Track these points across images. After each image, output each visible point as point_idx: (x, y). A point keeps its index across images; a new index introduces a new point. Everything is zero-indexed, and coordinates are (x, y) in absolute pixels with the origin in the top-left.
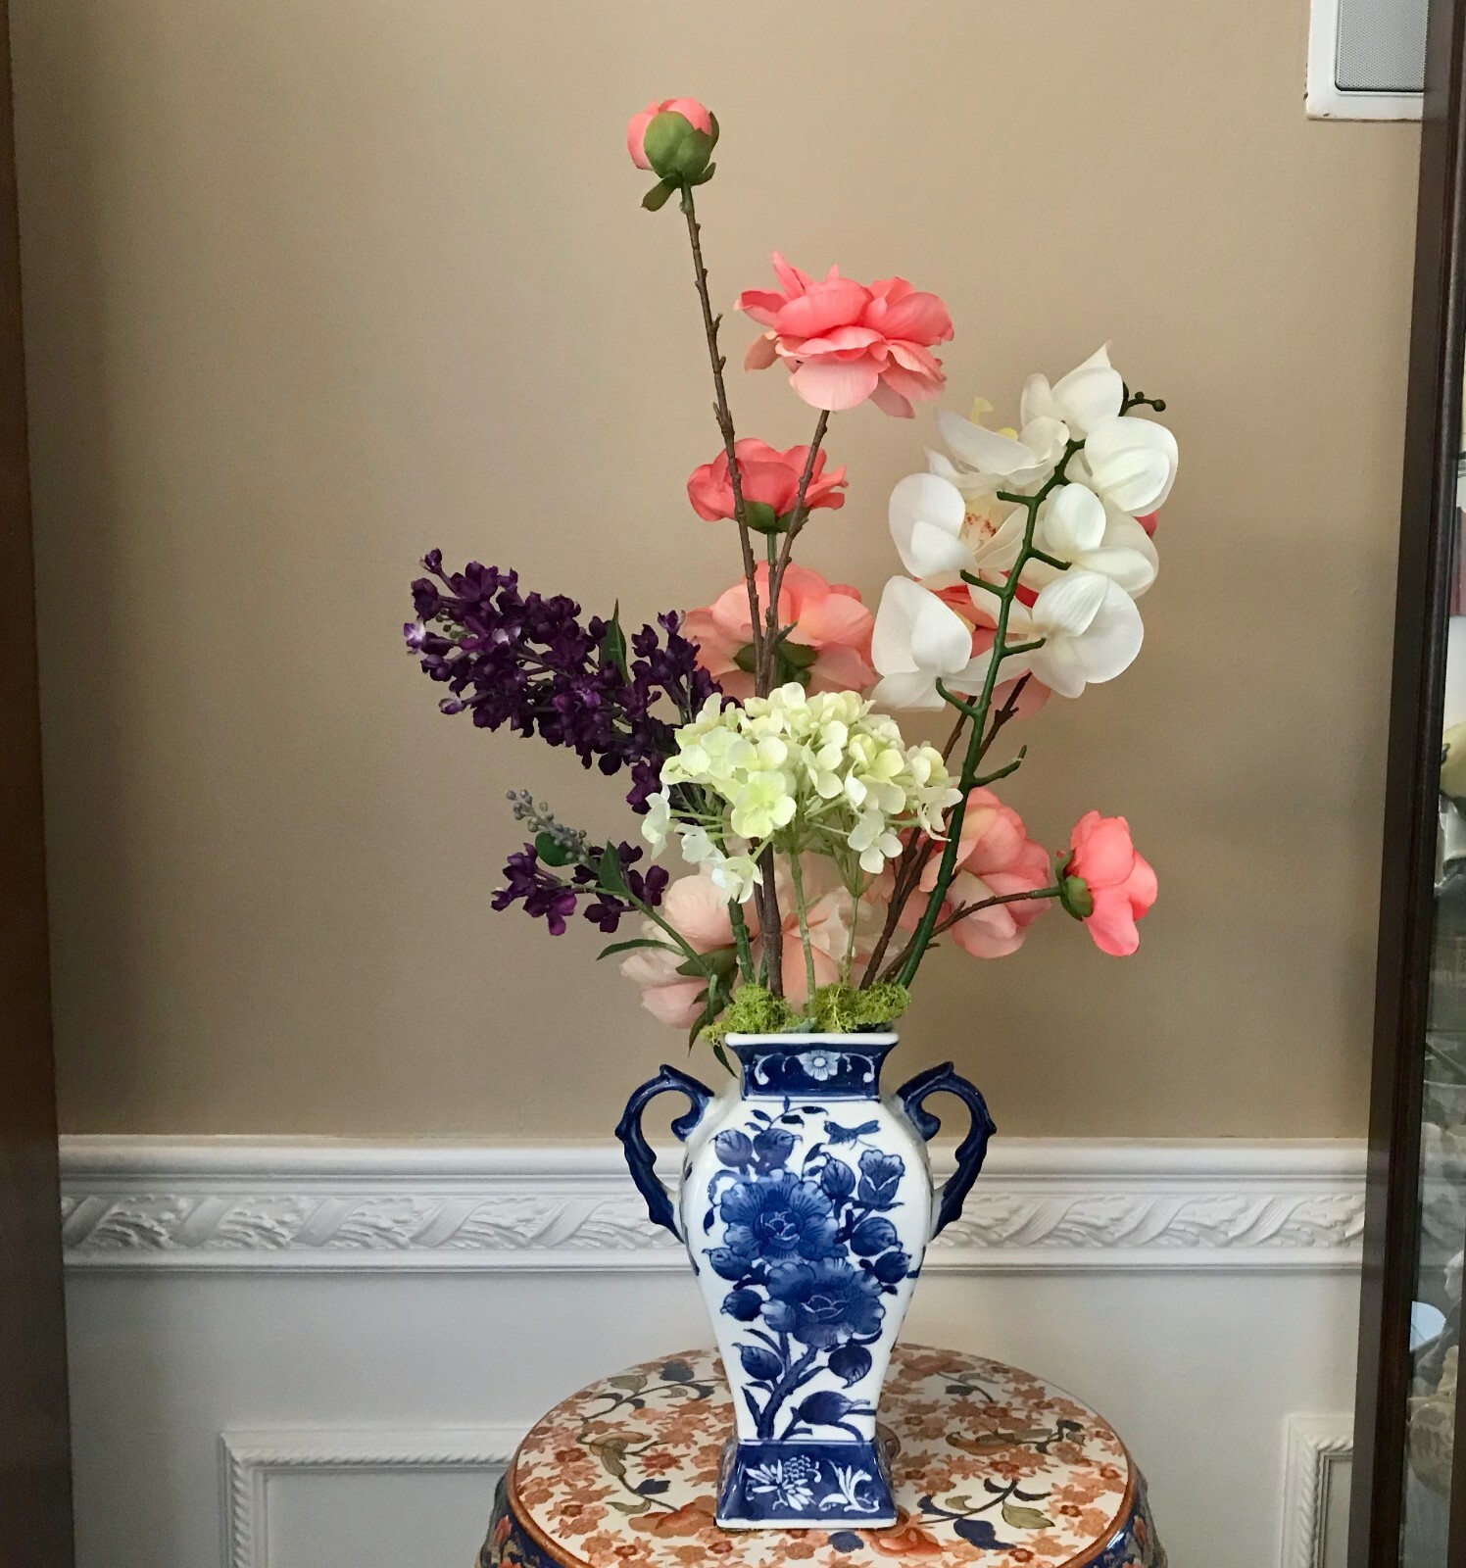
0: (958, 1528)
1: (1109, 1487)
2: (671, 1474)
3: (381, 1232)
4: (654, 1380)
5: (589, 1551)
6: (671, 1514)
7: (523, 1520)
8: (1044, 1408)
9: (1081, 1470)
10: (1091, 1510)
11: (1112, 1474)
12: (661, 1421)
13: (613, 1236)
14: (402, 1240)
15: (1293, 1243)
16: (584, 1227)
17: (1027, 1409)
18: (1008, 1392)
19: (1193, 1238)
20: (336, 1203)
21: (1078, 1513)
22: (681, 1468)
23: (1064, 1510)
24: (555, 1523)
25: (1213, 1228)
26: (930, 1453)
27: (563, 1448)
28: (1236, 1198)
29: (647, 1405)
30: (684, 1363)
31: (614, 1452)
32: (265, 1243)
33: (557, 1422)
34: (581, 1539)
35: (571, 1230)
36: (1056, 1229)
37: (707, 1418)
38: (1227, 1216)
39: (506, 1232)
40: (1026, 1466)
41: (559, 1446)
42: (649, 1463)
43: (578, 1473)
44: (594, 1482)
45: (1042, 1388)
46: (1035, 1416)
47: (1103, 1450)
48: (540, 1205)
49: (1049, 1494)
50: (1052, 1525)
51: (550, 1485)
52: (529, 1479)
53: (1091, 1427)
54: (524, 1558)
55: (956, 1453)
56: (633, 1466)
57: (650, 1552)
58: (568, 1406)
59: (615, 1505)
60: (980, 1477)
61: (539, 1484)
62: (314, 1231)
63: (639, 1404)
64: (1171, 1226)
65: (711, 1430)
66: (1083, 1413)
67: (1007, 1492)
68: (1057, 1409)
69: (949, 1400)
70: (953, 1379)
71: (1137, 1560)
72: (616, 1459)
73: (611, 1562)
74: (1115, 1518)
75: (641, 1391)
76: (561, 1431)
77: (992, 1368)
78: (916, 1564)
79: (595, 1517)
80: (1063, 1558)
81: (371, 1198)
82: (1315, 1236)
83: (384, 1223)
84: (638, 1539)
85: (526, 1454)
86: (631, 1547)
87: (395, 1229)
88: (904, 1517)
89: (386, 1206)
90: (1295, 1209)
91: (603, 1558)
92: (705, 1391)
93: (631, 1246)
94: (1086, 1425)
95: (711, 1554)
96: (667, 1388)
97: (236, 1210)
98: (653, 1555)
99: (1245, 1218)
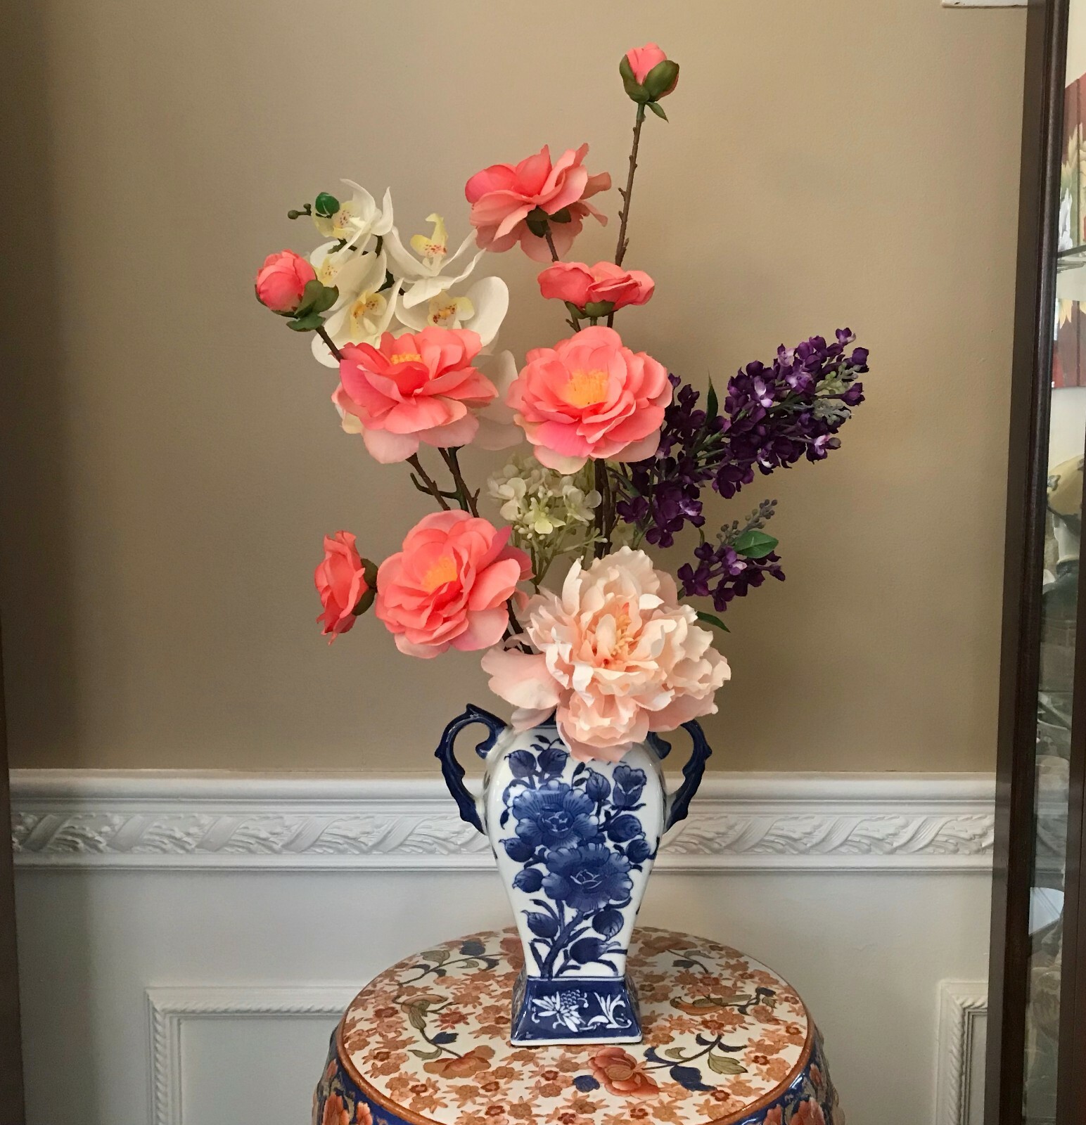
0: (673, 1074)
1: (792, 1042)
2: (460, 1028)
3: (263, 842)
4: (455, 954)
5: (391, 1089)
6: (456, 1060)
7: (345, 1063)
8: (747, 978)
9: (770, 1027)
10: (777, 1059)
11: (796, 1031)
12: (456, 987)
13: (433, 845)
14: (276, 847)
15: (942, 851)
16: (410, 837)
17: (734, 979)
18: (721, 965)
19: (866, 847)
20: (227, 820)
21: (766, 1062)
22: (468, 1024)
23: (756, 1060)
24: (368, 1066)
25: (882, 840)
26: (656, 1013)
27: (381, 1007)
28: (898, 817)
29: (448, 974)
30: (479, 941)
31: (418, 1010)
32: (175, 848)
33: (379, 986)
34: (384, 1079)
35: (401, 840)
36: (762, 840)
37: (490, 985)
38: (891, 831)
39: (353, 842)
40: (730, 1024)
41: (378, 1005)
42: (444, 1019)
43: (390, 1027)
44: (401, 1034)
45: (747, 963)
46: (739, 984)
47: (789, 1012)
48: (379, 822)
49: (745, 1047)
50: (746, 1071)
51: (368, 1036)
52: (354, 1030)
53: (782, 993)
54: (344, 1094)
55: (677, 1013)
56: (432, 1021)
57: (436, 1090)
58: (389, 974)
59: (416, 1052)
60: (692, 1033)
61: (359, 1035)
62: (211, 840)
63: (441, 973)
64: (850, 838)
65: (493, 994)
66: (776, 982)
67: (713, 1044)
68: (756, 979)
69: (675, 972)
70: (680, 955)
71: (812, 1099)
72: (420, 1017)
73: (407, 1098)
74: (796, 1066)
75: (445, 962)
76: (381, 993)
77: (710, 946)
78: (639, 1101)
79: (398, 1062)
80: (752, 1099)
81: (254, 816)
82: (959, 846)
83: (263, 834)
84: (429, 1079)
85: (353, 1011)
86: (423, 1085)
87: (271, 839)
88: (631, 1063)
89: (265, 822)
90: (944, 825)
91: (401, 1094)
92: (493, 963)
93: (445, 852)
94: (778, 992)
95: (482, 1092)
96: (464, 960)
97: (155, 824)
98: (439, 1092)
99: (904, 832)
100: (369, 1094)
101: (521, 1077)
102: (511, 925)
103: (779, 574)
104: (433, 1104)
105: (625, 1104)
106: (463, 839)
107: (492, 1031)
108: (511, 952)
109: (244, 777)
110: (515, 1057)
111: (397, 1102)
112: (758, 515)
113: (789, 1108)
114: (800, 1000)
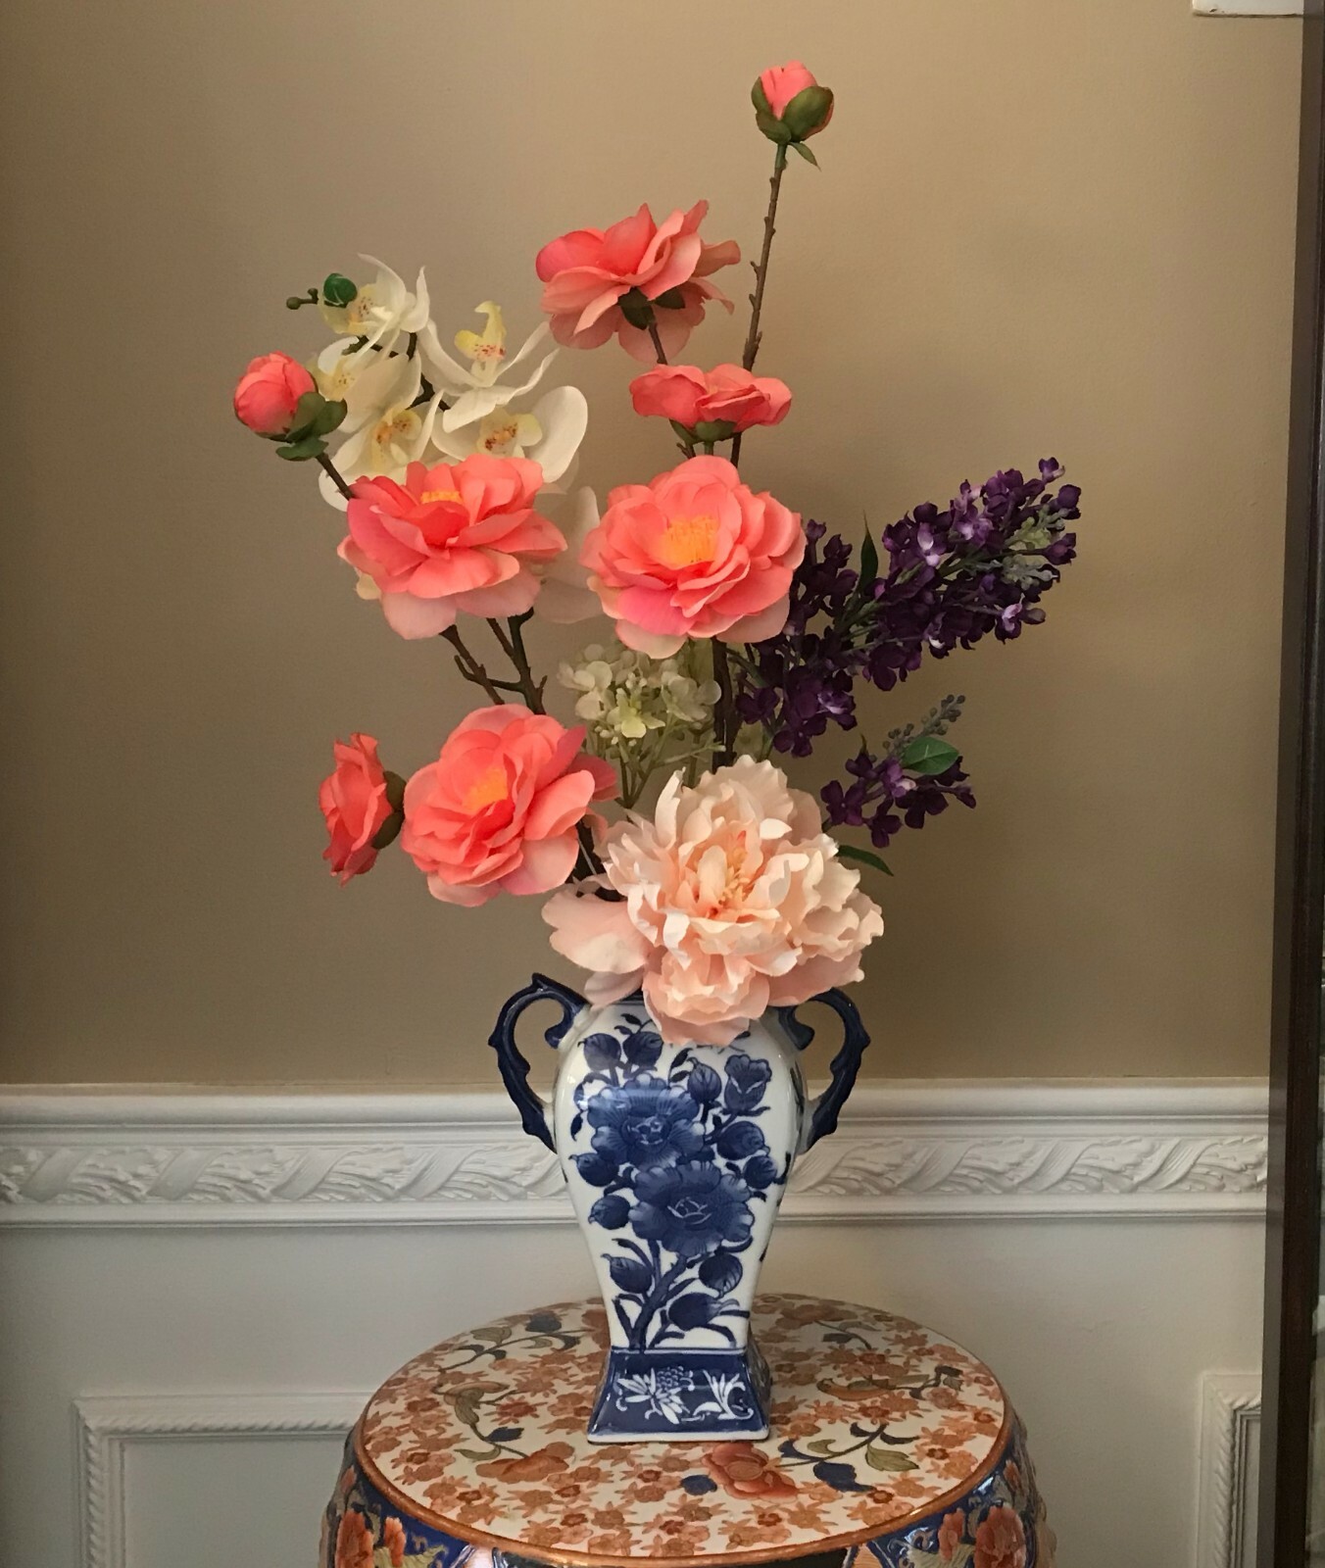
0: (817, 1473)
1: (980, 1431)
2: (525, 1422)
3: (242, 1184)
4: (520, 1331)
5: (431, 1497)
6: (521, 1460)
7: (368, 1470)
8: (923, 1355)
9: (954, 1414)
10: (959, 1453)
11: (986, 1418)
12: (520, 1371)
13: (486, 1186)
14: (263, 1193)
15: (1202, 1187)
16: (455, 1178)
17: (906, 1356)
18: (889, 1340)
19: (1095, 1183)
20: (193, 1155)
21: (945, 1456)
22: (537, 1416)
23: (931, 1453)
24: (400, 1471)
25: (1117, 1172)
26: (797, 1399)
27: (416, 1398)
28: (1140, 1140)
29: (508, 1356)
30: (553, 1315)
31: (467, 1402)
32: (118, 1196)
33: (413, 1373)
34: (425, 1485)
35: (441, 1180)
36: (951, 1174)
37: (569, 1368)
38: (1131, 1159)
39: (373, 1184)
40: (898, 1411)
41: (413, 1396)
42: (504, 1411)
43: (428, 1422)
44: (444, 1431)
45: (925, 1336)
46: (913, 1362)
47: (978, 1395)
48: (409, 1156)
49: (917, 1438)
50: (917, 1467)
51: (400, 1434)
52: (377, 1428)
53: (971, 1372)
54: (366, 1508)
55: (825, 1398)
56: (486, 1415)
57: (494, 1497)
58: (427, 1358)
59: (465, 1453)
60: (847, 1422)
61: (387, 1433)
62: (169, 1184)
63: (500, 1355)
64: (1073, 1170)
65: (572, 1379)
66: (964, 1359)
67: (873, 1436)
68: (937, 1355)
69: (825, 1348)
70: (832, 1326)
71: (1007, 1506)
72: (470, 1409)
73: (454, 1507)
74: (984, 1461)
75: (504, 1342)
76: (416, 1382)
77: (875, 1316)
78: (770, 1505)
79: (441, 1464)
80: (924, 1500)
81: (230, 1149)
82: (1225, 1181)
83: (244, 1175)
84: (483, 1484)
85: (376, 1404)
86: (474, 1492)
87: (256, 1181)
88: (762, 1460)
89: (246, 1157)
90: (1203, 1151)
91: (446, 1504)
92: (571, 1342)
93: (505, 1198)
94: (965, 1370)
95: (557, 1498)
96: (531, 1338)
97: (90, 1161)
98: (497, 1500)
99: (1151, 1162)
100: (401, 1505)
101: (610, 1479)
102: (596, 1295)
103: (968, 799)
104: (488, 1513)
105: (752, 1509)
106: (529, 1178)
107: (570, 1425)
108: (597, 1327)
109: (218, 1093)
110: (601, 1456)
111: (439, 1513)
112: (938, 715)
113: (975, 1516)
114: (997, 1381)
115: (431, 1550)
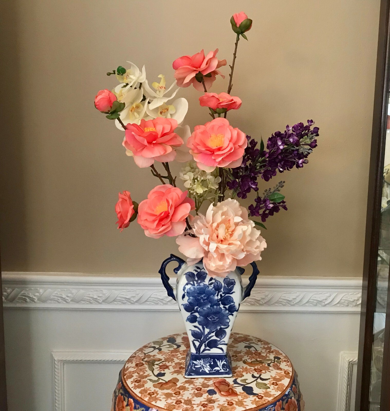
0: (243, 389)
1: (286, 377)
2: (166, 371)
3: (95, 300)
4: (165, 342)
5: (141, 393)
6: (165, 383)
7: (124, 384)
8: (271, 353)
9: (279, 371)
10: (281, 384)
11: (288, 373)
12: (166, 355)
14: (100, 301)
15: (343, 305)
16: (150, 299)
17: (266, 353)
18: (262, 348)
19: (315, 304)
20: (82, 291)
21: (277, 385)
22: (169, 369)
23: (273, 384)
24: (133, 385)
25: (321, 301)
26: (238, 366)
28: (327, 293)
29: (162, 350)
30: (174, 338)
31: (151, 364)
32: (63, 302)
33: (137, 354)
34: (140, 390)
35: (146, 299)
36: (278, 301)
37: (178, 354)
38: (325, 298)
39: (128, 300)
40: (264, 370)
41: (137, 361)
42: (161, 367)
43: (141, 370)
44: (145, 373)
45: (271, 347)
46: (268, 355)
47: (285, 366)
48: (138, 293)
49: (269, 379)
50: (269, 388)
51: (133, 373)
52: (127, 371)
55: (245, 366)
56: (156, 368)
57: (158, 394)
58: (141, 350)
59: (150, 380)
60: (251, 373)
61: (130, 373)
62: (76, 299)
63: (160, 350)
64: (310, 301)
65: (179, 358)
66: (281, 354)
67: (258, 378)
68: (274, 353)
69: (245, 350)
70: (247, 344)
71: (293, 398)
72: (152, 366)
73: (147, 397)
74: (287, 386)
75: (161, 346)
76: (138, 357)
77: (258, 340)
78: (230, 399)
79: (144, 383)
80: (272, 398)
81: (92, 290)
82: (349, 304)
83: (95, 297)
84: (155, 390)
85: (128, 364)
86: (153, 392)
87: (98, 298)
88: (228, 385)
89: (96, 292)
90: (343, 296)
91: (145, 396)
92: (179, 346)
93: (162, 304)
94: (282, 358)
95: (174, 395)
96: (168, 345)
97: (55, 293)
98: (158, 395)
99: (330, 299)
100: (133, 395)
101: (188, 390)
102: (185, 332)
103: (285, 208)
104: (156, 399)
105: (226, 400)
106: (168, 299)
107: (178, 372)
108: (185, 342)
109: (89, 276)
110: (186, 382)
111: (143, 399)
112: (278, 186)
113: (285, 402)
114: (290, 361)
115: (141, 409)
